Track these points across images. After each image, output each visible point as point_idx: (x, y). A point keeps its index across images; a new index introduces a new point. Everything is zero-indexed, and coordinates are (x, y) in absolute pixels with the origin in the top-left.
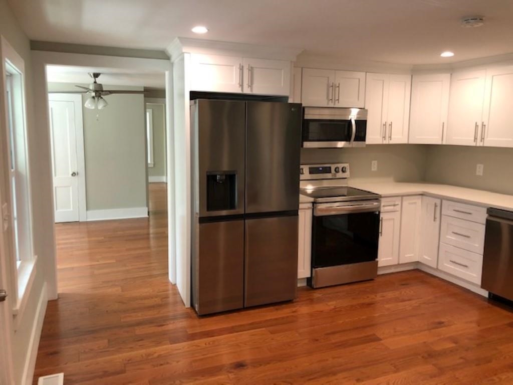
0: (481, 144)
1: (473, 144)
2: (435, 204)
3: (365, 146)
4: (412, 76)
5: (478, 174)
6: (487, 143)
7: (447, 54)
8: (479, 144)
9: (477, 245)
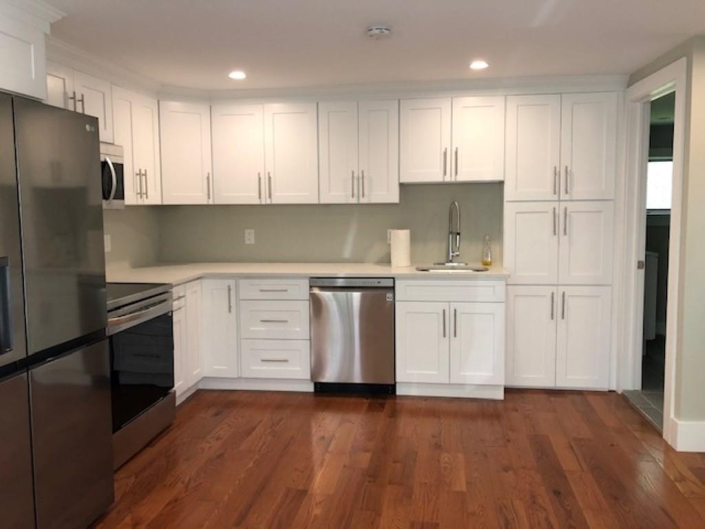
0: (268, 202)
1: (256, 201)
2: (229, 287)
3: (123, 208)
4: (158, 101)
5: (247, 242)
6: (276, 200)
7: (238, 75)
8: (265, 201)
9: (298, 329)
